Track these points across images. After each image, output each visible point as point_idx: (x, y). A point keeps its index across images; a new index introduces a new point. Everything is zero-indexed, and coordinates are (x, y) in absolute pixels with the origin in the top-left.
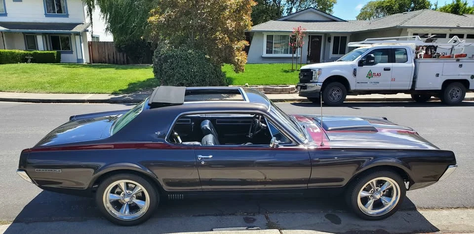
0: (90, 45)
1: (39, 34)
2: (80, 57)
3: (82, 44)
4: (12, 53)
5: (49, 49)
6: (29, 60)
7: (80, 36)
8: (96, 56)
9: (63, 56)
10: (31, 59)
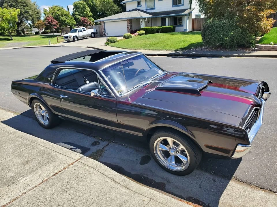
0: (193, 20)
1: (167, 17)
2: (185, 28)
3: (188, 21)
4: (152, 29)
5: (172, 25)
6: (160, 32)
7: (187, 16)
8: (196, 27)
9: (176, 28)
10: (161, 31)
